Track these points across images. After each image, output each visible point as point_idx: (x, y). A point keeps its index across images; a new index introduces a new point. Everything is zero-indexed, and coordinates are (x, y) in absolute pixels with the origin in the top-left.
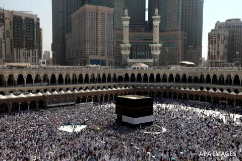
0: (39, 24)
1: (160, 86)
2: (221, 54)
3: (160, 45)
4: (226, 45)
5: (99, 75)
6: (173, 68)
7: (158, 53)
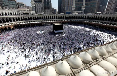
0: (50, 2)
1: (79, 20)
2: (112, 8)
3: (85, 6)
4: (115, 5)
5: (60, 16)
6: (88, 14)
7: (84, 9)
